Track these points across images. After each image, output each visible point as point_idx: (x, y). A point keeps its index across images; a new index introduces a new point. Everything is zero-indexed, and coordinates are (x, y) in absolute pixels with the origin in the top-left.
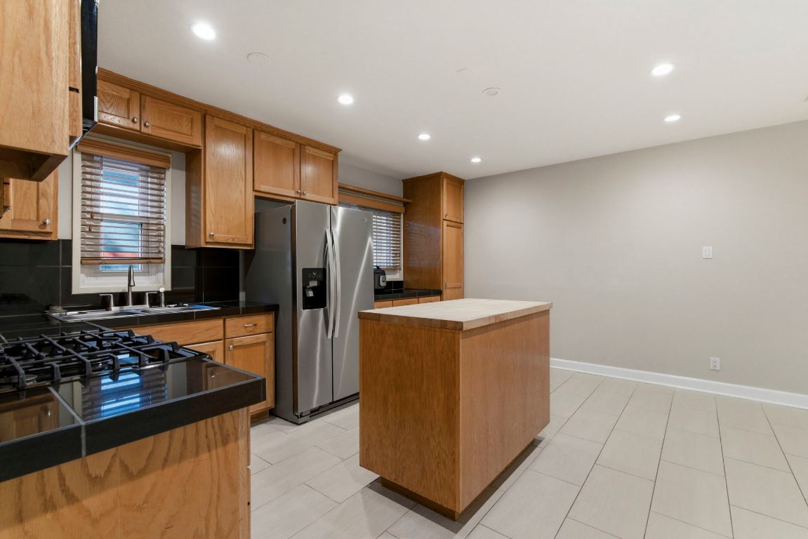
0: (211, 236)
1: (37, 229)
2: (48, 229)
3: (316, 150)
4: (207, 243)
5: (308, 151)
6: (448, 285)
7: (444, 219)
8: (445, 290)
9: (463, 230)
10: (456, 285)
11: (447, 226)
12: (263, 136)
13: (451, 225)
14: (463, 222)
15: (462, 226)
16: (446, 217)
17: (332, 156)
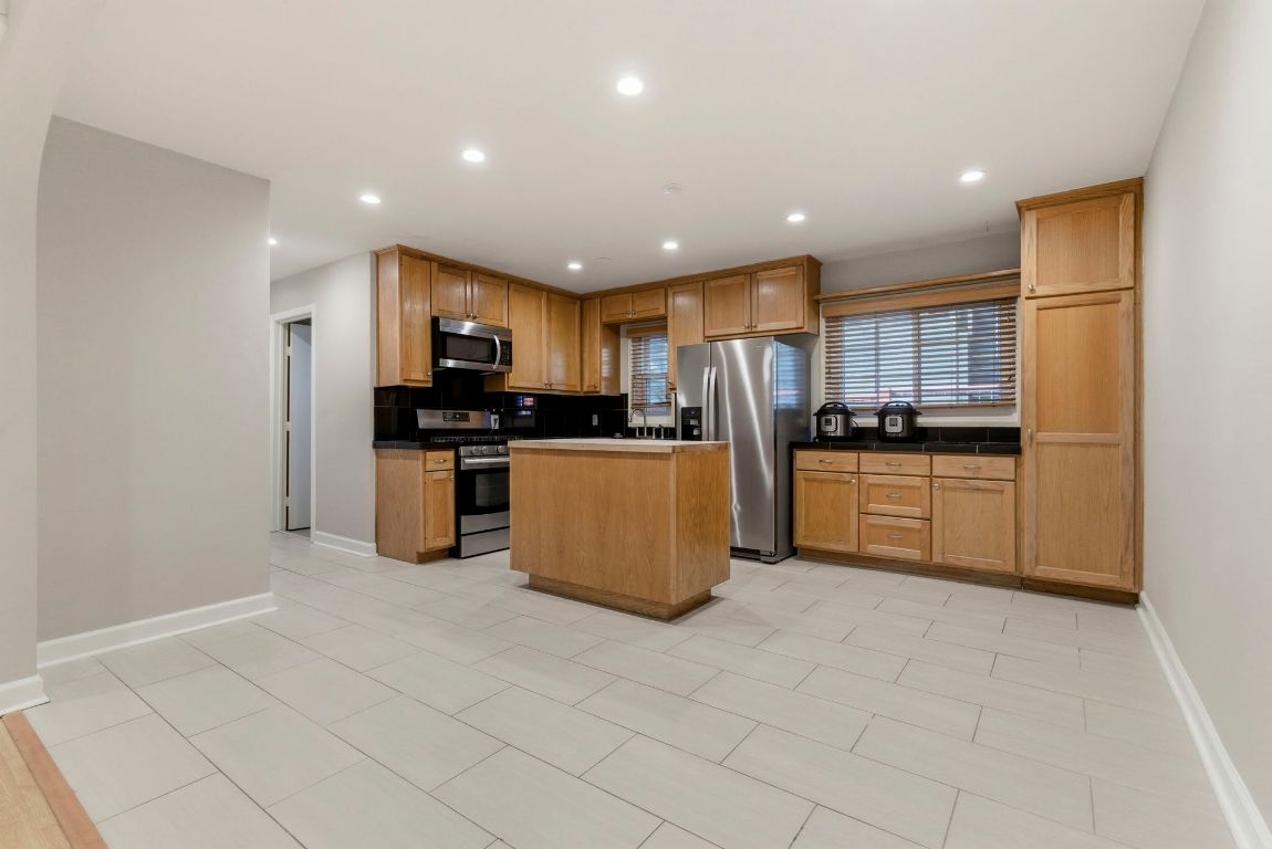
2: (598, 390)
6: (1043, 436)
7: (1028, 298)
8: (1031, 446)
9: (1137, 305)
10: (1087, 436)
11: (1039, 309)
12: (712, 284)
13: (1059, 305)
14: (1131, 284)
15: (1126, 297)
16: (1032, 291)
17: (794, 268)
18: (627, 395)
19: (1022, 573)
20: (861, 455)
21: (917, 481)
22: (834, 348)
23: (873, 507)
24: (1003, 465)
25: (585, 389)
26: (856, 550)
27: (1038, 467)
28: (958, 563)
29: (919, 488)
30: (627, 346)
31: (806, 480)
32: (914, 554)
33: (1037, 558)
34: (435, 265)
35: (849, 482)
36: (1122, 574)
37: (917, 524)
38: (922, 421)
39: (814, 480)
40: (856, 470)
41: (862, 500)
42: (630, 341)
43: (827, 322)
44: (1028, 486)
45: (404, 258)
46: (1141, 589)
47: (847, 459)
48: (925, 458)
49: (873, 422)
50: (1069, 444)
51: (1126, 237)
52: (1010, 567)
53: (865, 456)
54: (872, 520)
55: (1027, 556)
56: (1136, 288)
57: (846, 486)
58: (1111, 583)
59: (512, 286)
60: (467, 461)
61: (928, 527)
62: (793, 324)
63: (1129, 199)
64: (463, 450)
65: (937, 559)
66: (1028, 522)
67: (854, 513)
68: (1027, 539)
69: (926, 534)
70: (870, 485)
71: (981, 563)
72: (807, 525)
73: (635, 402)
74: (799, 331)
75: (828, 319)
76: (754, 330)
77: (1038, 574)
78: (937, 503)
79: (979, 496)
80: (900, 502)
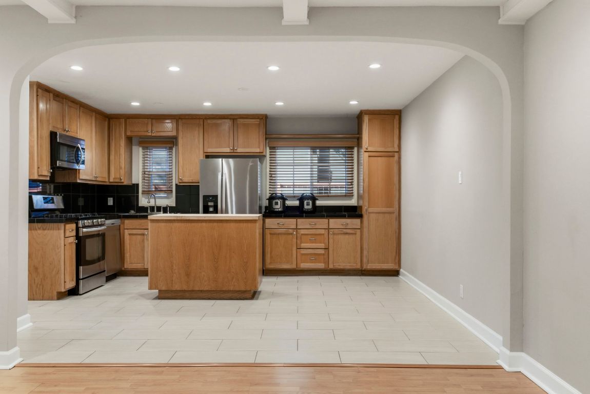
0: (181, 179)
1: (119, 181)
2: (122, 181)
3: (245, 120)
4: (180, 183)
5: (238, 122)
6: (371, 210)
7: (365, 152)
8: (366, 214)
9: (400, 158)
10: (384, 210)
11: (369, 157)
12: (209, 121)
13: (376, 155)
14: (398, 150)
15: (396, 154)
16: (367, 149)
17: (259, 120)
18: (138, 185)
19: (362, 268)
20: (298, 220)
21: (323, 231)
22: (273, 164)
23: (303, 245)
24: (356, 222)
25: (111, 180)
26: (295, 267)
27: (369, 223)
28: (339, 267)
29: (323, 234)
30: (138, 152)
31: (271, 234)
32: (321, 266)
33: (368, 261)
34: (51, 95)
35: (292, 234)
36: (395, 264)
37: (322, 252)
38: (319, 203)
39: (274, 234)
40: (295, 228)
41: (298, 242)
42: (141, 149)
43: (270, 149)
44: (365, 230)
45: (39, 90)
46: (400, 269)
47: (290, 222)
48: (325, 221)
49: (297, 203)
50: (379, 213)
51: (396, 132)
52: (358, 266)
53: (300, 220)
54: (303, 251)
55: (365, 260)
56: (399, 152)
57: (291, 236)
58: (392, 268)
59: (82, 108)
60: (85, 230)
61: (327, 252)
62: (258, 150)
63: (397, 117)
64: (80, 223)
65: (331, 266)
66: (365, 246)
67: (294, 248)
68: (365, 253)
69: (326, 256)
70: (302, 234)
71: (347, 266)
72: (271, 257)
73: (143, 189)
74: (261, 154)
75: (271, 148)
76: (235, 151)
77: (368, 267)
78: (331, 241)
79: (347, 236)
80: (315, 241)
